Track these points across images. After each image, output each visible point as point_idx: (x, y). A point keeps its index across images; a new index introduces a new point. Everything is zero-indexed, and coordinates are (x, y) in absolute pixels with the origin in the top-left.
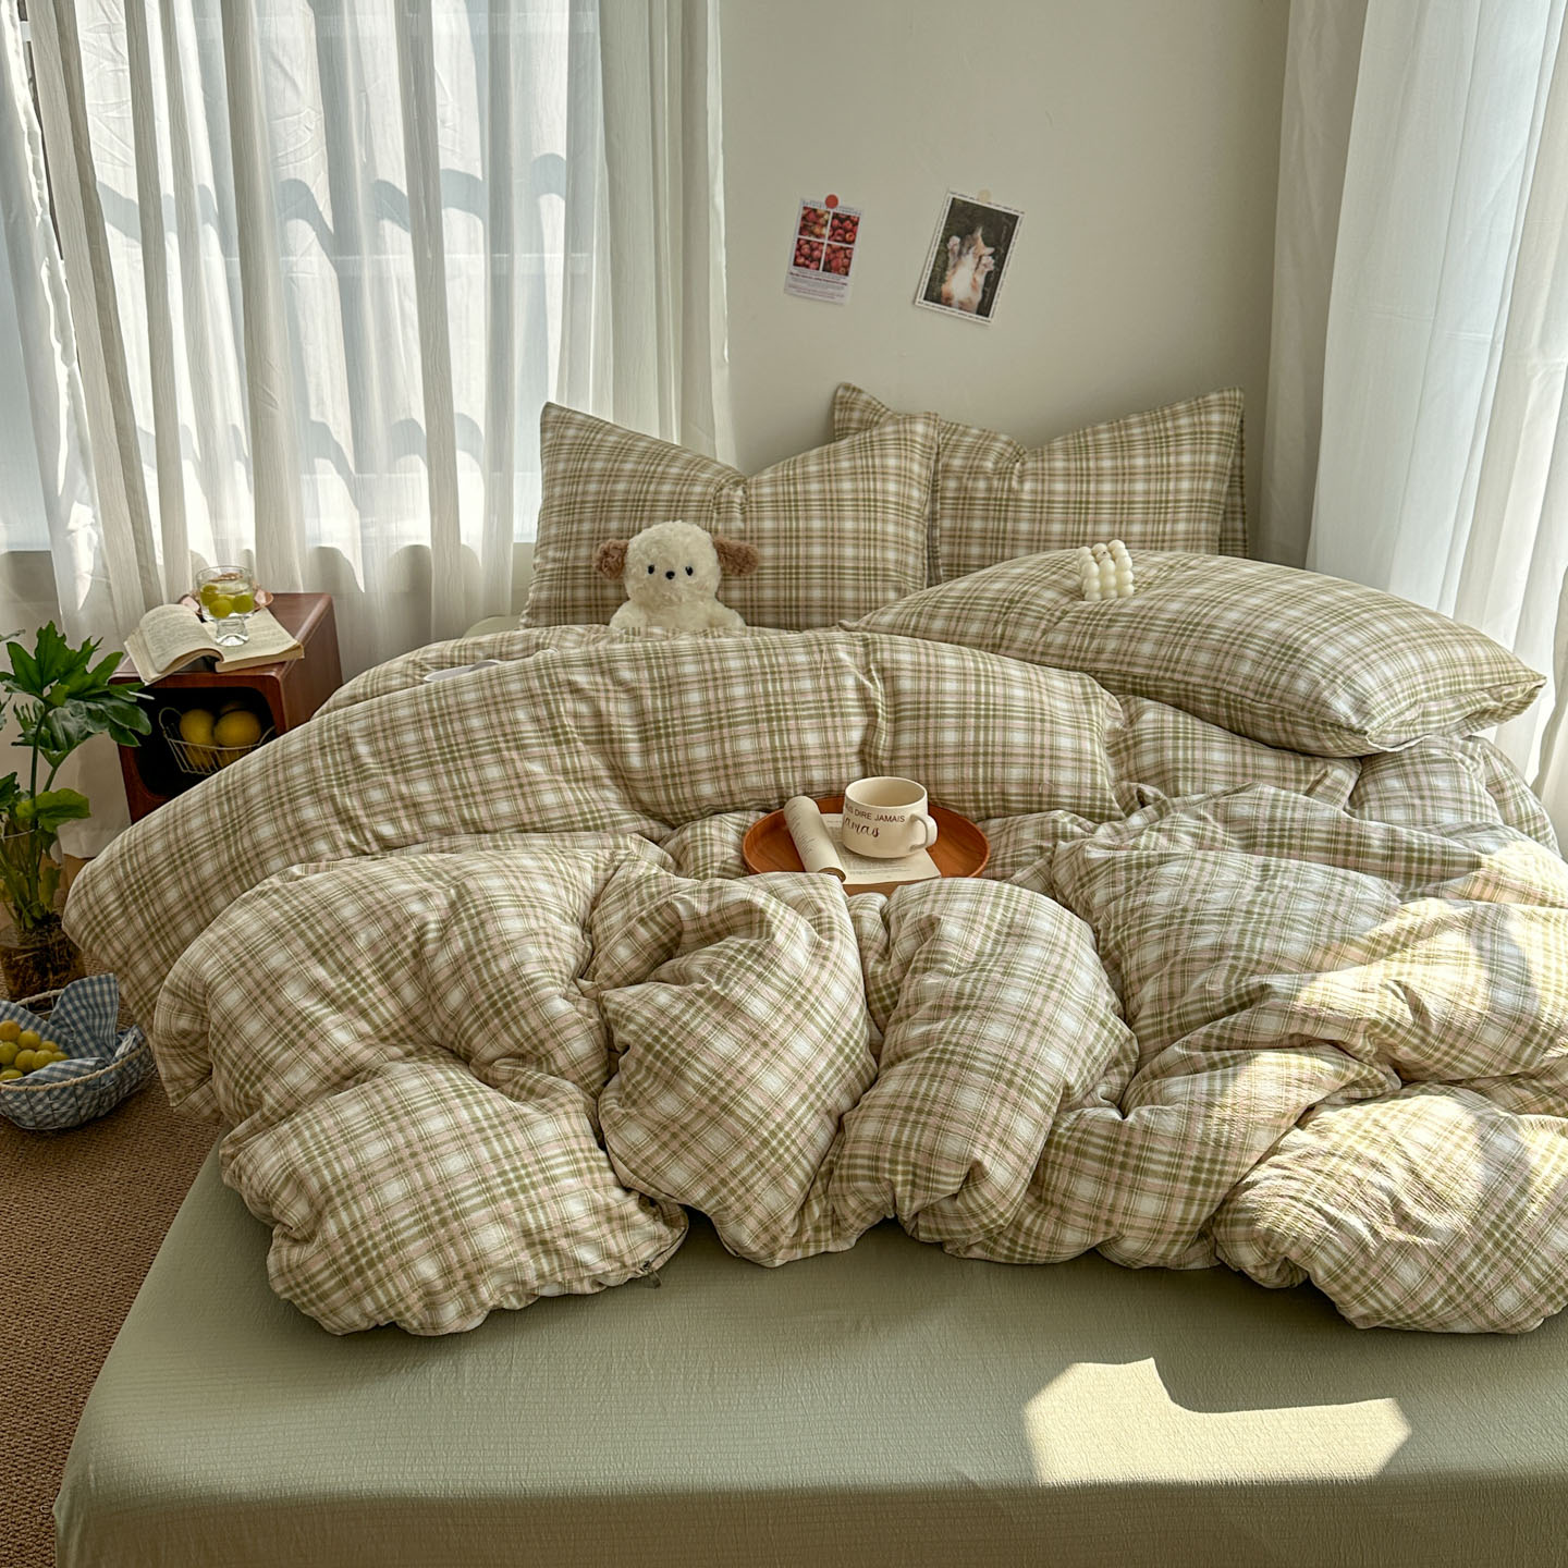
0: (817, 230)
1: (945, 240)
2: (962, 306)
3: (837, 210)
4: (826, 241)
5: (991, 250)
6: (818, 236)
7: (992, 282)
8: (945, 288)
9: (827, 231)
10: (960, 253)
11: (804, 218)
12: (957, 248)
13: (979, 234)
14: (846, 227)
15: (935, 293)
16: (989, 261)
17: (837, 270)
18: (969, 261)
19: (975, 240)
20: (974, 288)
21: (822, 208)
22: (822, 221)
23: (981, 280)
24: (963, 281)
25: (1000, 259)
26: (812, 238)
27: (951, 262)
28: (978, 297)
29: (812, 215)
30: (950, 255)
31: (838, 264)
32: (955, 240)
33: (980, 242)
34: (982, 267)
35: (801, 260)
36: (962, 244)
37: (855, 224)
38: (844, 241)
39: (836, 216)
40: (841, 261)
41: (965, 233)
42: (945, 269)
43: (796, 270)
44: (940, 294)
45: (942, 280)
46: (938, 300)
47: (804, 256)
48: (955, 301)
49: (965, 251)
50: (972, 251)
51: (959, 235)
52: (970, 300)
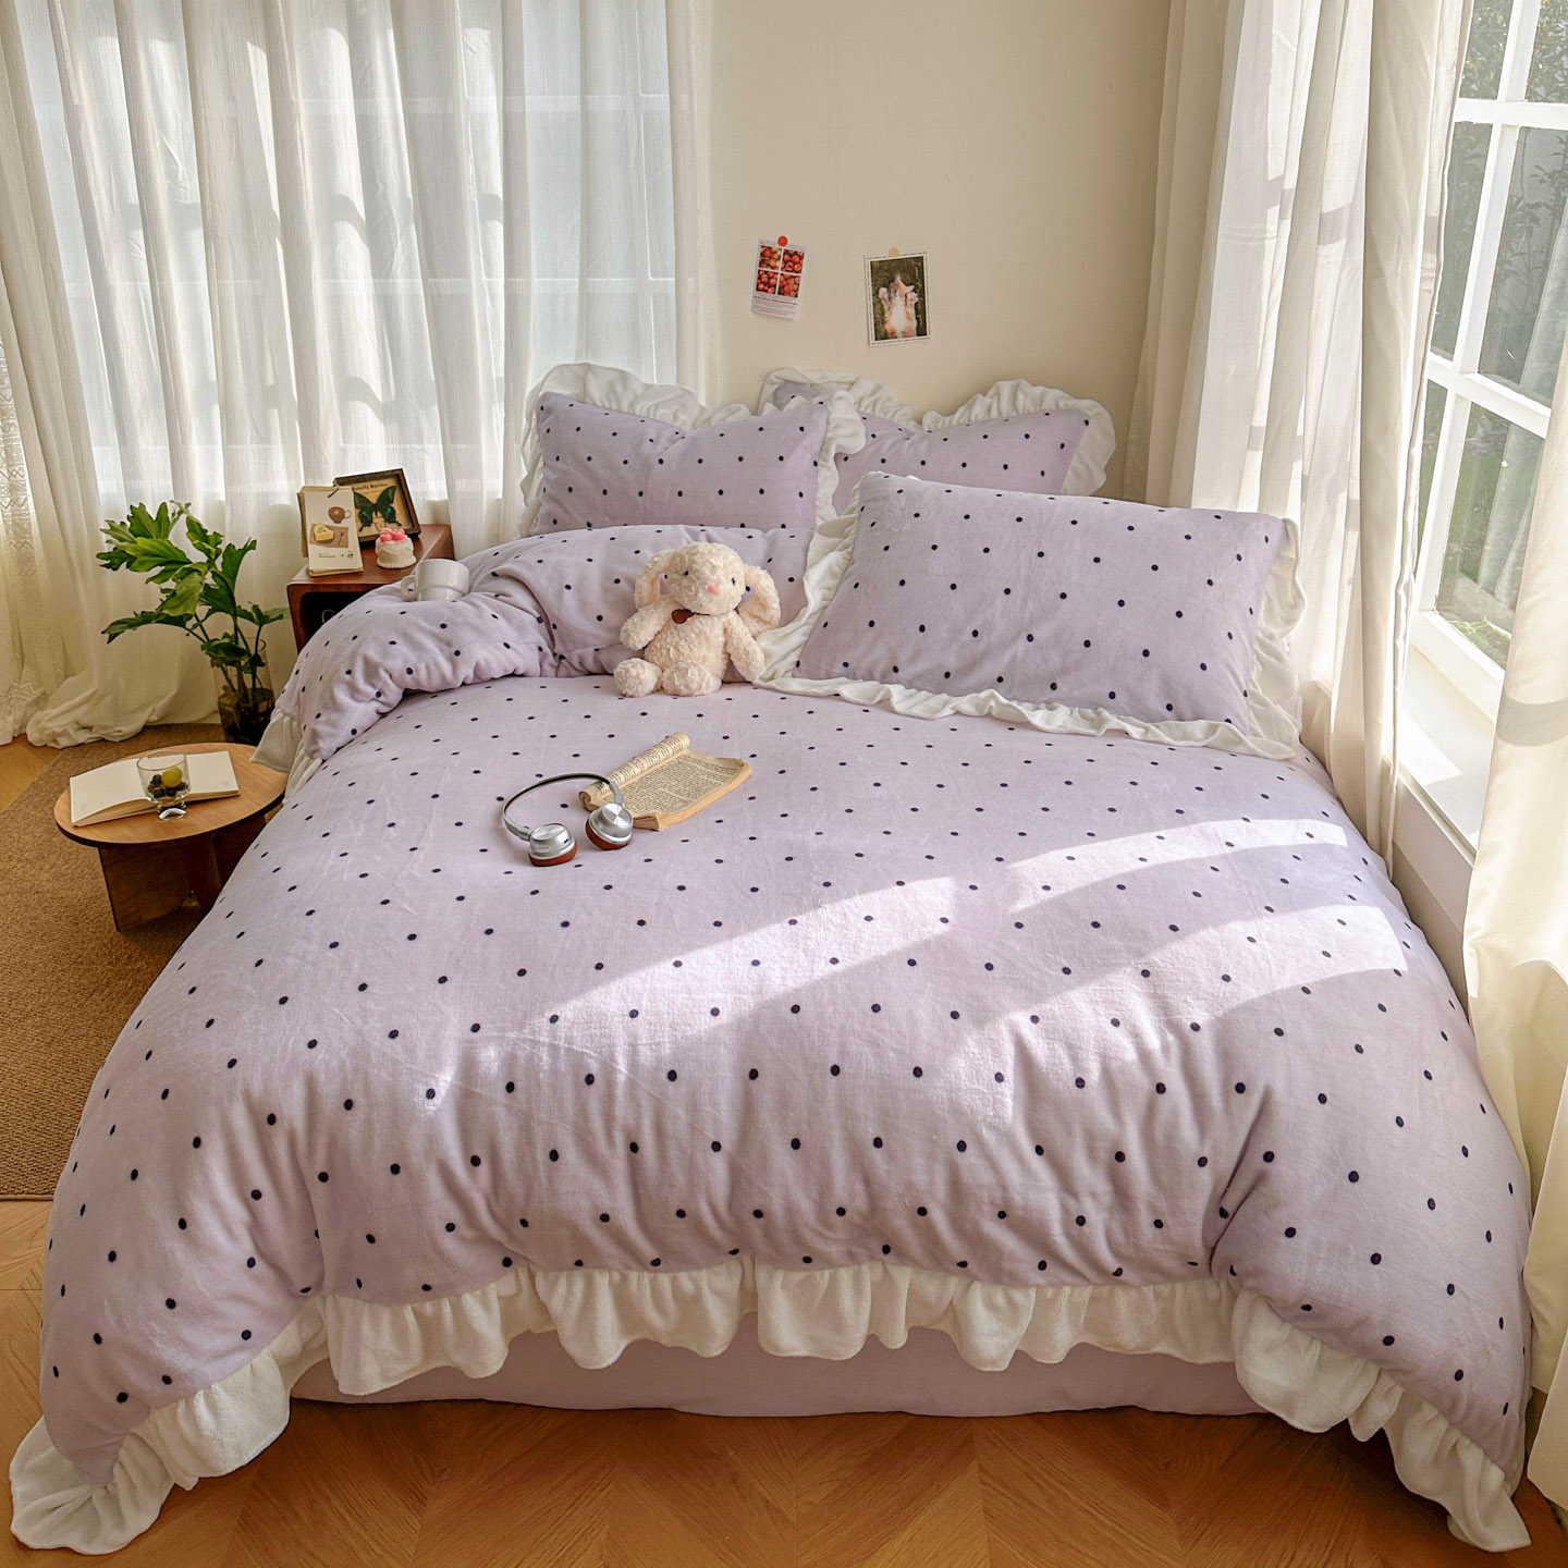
0: (772, 263)
1: (876, 293)
2: (905, 335)
3: (787, 248)
4: (780, 272)
5: (912, 287)
6: (773, 268)
7: (920, 310)
8: (888, 327)
9: (780, 264)
10: (890, 298)
11: (762, 254)
12: (886, 296)
13: (898, 279)
14: (794, 260)
15: (882, 334)
16: (914, 297)
17: (789, 294)
18: (898, 301)
19: (897, 285)
20: (909, 318)
21: (776, 247)
22: (776, 256)
23: (912, 311)
24: (899, 316)
25: (921, 292)
26: (769, 270)
27: (886, 307)
28: (915, 323)
29: (768, 252)
30: (883, 302)
31: (788, 289)
32: (883, 290)
33: (902, 284)
34: (909, 302)
35: (762, 286)
36: (889, 291)
37: (801, 258)
38: (793, 271)
39: (786, 252)
40: (792, 285)
41: (888, 282)
42: (883, 314)
43: (759, 294)
44: (886, 333)
45: (884, 322)
46: (886, 337)
47: (764, 284)
48: (898, 333)
49: (892, 295)
50: (898, 293)
51: (884, 286)
52: (909, 328)
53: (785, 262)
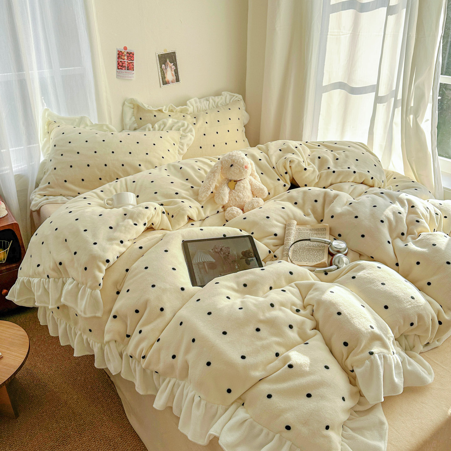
0: (123, 57)
1: (161, 67)
2: (172, 82)
3: (127, 51)
4: (126, 61)
5: (173, 64)
8: (166, 79)
9: (126, 58)
10: (166, 68)
11: (118, 54)
12: (164, 68)
13: (168, 61)
14: (131, 55)
16: (173, 67)
17: (131, 69)
18: (169, 69)
19: (168, 63)
20: (173, 76)
22: (124, 54)
23: (174, 73)
24: (170, 76)
26: (122, 60)
27: (165, 72)
29: (121, 53)
30: (164, 70)
32: (163, 65)
33: (169, 63)
34: (172, 69)
36: (165, 66)
38: (131, 60)
40: (131, 66)
43: (119, 70)
45: (165, 78)
47: (120, 66)
48: (170, 82)
49: (167, 67)
50: (168, 66)
51: (163, 64)
52: (174, 80)
53: (128, 57)
